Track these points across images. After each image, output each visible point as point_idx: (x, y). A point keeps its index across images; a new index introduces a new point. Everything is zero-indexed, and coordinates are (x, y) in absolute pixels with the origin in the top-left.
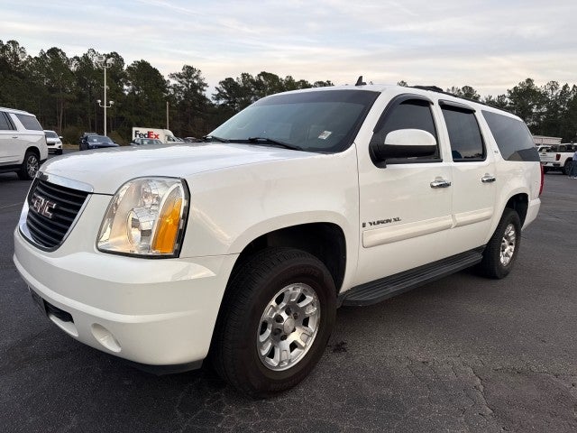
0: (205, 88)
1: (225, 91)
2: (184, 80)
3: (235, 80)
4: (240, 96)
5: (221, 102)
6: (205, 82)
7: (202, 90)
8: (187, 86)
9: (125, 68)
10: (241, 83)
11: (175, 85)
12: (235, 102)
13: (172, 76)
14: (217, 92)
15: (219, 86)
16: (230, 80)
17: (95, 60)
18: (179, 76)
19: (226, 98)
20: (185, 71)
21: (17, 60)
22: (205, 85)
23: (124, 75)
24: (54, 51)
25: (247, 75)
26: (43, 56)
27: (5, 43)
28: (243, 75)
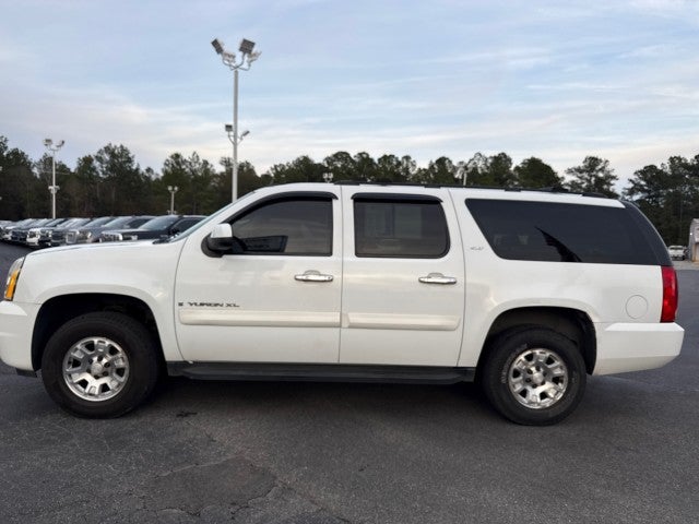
0: (612, 182)
1: (643, 183)
2: (586, 175)
3: (659, 167)
4: (666, 188)
5: (636, 197)
6: (613, 174)
7: (609, 184)
8: (589, 181)
9: (512, 168)
10: (668, 170)
11: (573, 182)
12: (658, 196)
13: (570, 171)
14: (631, 185)
15: (633, 177)
16: (652, 168)
17: (480, 164)
18: (579, 170)
19: (643, 191)
20: (587, 164)
21: (408, 173)
22: (614, 178)
23: (511, 176)
24: (441, 161)
25: (679, 159)
26: (432, 167)
27: (400, 159)
28: (672, 159)
